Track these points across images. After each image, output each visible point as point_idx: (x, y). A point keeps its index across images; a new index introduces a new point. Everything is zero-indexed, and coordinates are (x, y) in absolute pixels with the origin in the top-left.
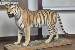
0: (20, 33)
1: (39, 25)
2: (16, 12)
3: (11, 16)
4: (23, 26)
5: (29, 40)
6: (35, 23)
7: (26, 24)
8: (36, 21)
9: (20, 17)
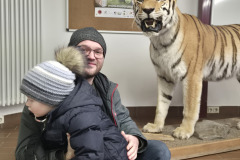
0: (165, 96)
1: (226, 71)
2: (170, 16)
3: (153, 26)
4: (182, 69)
5: (196, 116)
6: (217, 63)
7: (193, 61)
8: (222, 57)
9: (175, 37)
